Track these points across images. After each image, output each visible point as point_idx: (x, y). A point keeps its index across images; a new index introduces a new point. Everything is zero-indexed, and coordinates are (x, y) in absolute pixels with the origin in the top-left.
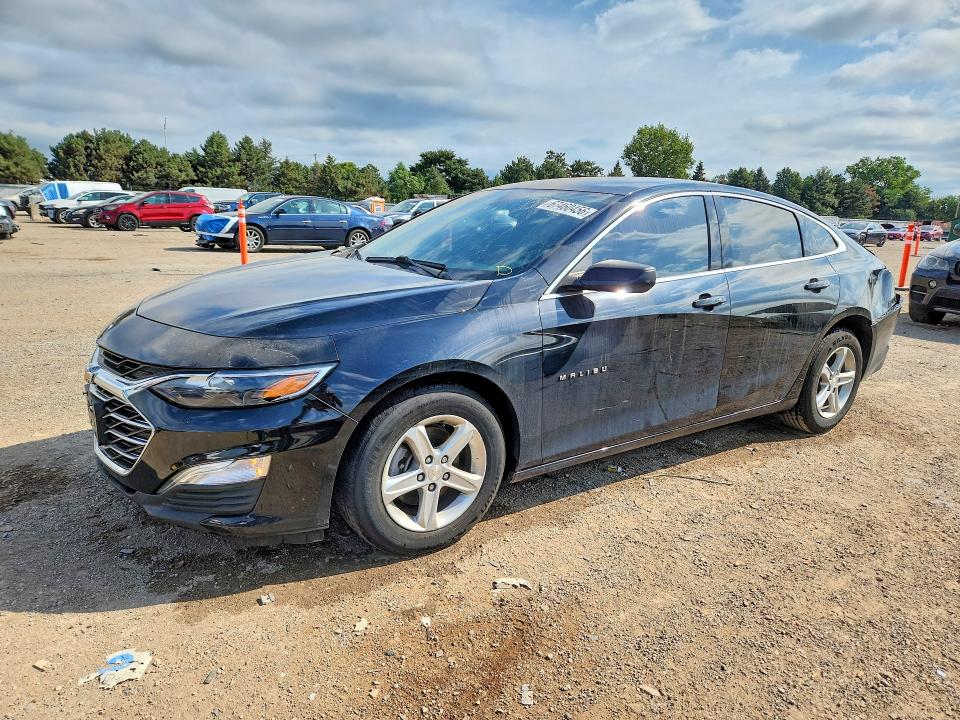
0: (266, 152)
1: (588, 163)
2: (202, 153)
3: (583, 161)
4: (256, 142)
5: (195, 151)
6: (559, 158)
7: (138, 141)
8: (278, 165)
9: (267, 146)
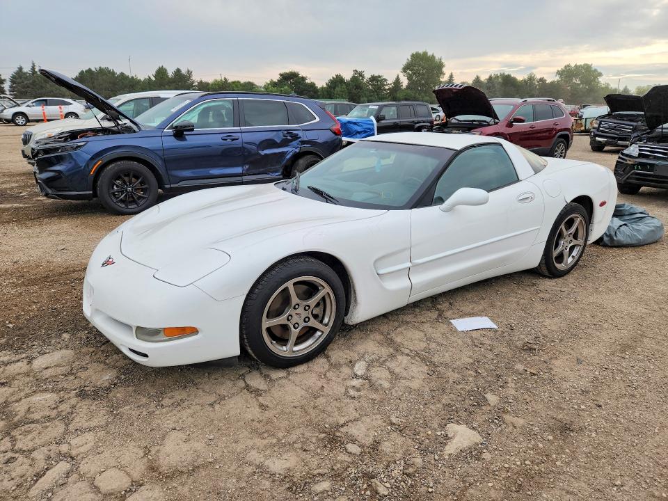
0: (190, 77)
1: (380, 77)
2: (154, 79)
3: (376, 75)
4: (184, 71)
5: (149, 77)
6: (361, 74)
7: (118, 73)
8: (197, 84)
9: (190, 73)
